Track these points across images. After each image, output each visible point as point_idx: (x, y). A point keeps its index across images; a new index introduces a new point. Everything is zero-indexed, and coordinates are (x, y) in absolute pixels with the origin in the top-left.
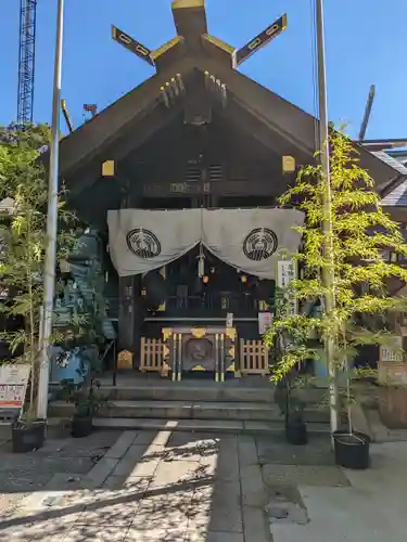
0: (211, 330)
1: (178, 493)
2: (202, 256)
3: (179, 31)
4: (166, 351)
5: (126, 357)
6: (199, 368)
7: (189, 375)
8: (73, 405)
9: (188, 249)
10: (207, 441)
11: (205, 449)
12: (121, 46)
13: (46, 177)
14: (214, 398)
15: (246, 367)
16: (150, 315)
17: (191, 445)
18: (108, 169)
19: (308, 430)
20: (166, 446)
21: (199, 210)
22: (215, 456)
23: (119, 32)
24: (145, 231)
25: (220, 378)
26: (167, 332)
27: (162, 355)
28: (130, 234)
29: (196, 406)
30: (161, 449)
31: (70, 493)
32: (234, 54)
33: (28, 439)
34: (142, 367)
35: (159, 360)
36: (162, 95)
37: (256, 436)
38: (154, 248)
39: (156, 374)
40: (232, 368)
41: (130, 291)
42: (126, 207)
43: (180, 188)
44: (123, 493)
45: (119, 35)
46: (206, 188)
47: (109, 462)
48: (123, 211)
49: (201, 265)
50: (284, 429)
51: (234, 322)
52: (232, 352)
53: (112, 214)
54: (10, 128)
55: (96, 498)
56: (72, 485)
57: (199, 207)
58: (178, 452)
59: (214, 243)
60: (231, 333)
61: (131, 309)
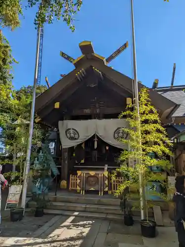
0: (98, 172)
1: (68, 242)
2: (96, 139)
3: (83, 53)
4: (78, 181)
5: (64, 183)
6: (92, 189)
7: (87, 192)
8: (36, 203)
9: (90, 137)
10: (88, 222)
11: (87, 225)
12: (63, 58)
13: (30, 112)
14: (96, 203)
15: (114, 189)
16: (77, 164)
17: (81, 223)
18: (57, 105)
19: (133, 219)
20: (71, 223)
21: (95, 120)
22: (90, 228)
23: (63, 53)
24: (73, 129)
25: (101, 194)
26: (79, 173)
27: (76, 183)
28: (68, 130)
29: (87, 206)
30: (68, 224)
31: (25, 238)
32: (104, 60)
33: (17, 216)
34: (70, 188)
35: (75, 185)
36: (77, 77)
37: (110, 220)
38: (76, 136)
39: (75, 191)
40: (106, 189)
41: (66, 155)
42: (66, 119)
43: (87, 111)
44: (46, 240)
45: (63, 54)
46: (98, 111)
47: (45, 227)
48: (65, 121)
49: (96, 143)
50: (123, 218)
51: (108, 168)
52: (106, 182)
53: (60, 123)
54: (28, 88)
55: (35, 241)
56: (27, 236)
57: (95, 118)
58: (75, 226)
59: (101, 134)
60: (106, 173)
61: (66, 162)
